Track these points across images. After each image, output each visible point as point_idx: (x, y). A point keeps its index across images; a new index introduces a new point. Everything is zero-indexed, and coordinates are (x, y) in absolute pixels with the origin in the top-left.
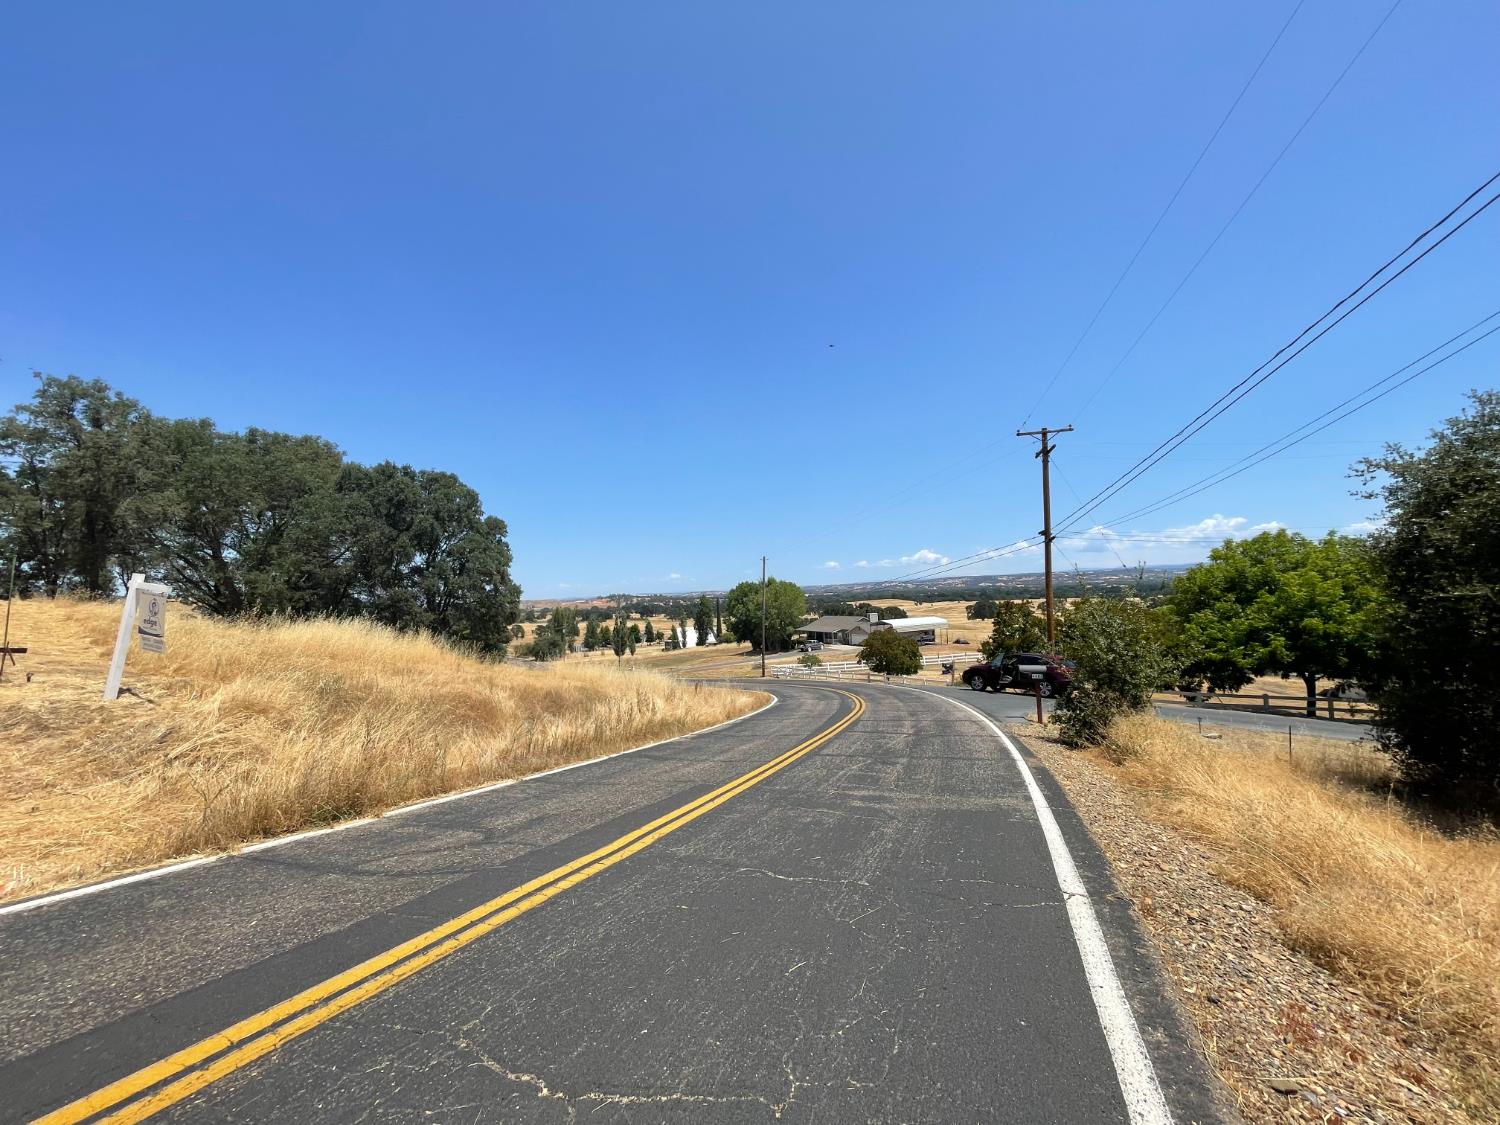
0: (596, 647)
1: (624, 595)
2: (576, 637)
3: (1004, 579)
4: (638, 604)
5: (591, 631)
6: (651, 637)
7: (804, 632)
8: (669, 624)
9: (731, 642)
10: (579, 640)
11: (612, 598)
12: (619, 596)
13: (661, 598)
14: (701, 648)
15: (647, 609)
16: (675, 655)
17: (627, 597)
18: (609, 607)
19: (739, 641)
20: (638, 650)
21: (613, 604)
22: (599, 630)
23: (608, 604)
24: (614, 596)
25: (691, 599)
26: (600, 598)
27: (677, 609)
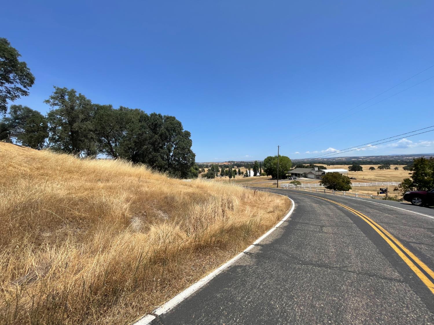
0: (224, 175)
1: (232, 161)
2: (218, 173)
3: (362, 158)
4: (236, 164)
5: (223, 171)
6: (240, 173)
7: (290, 173)
8: (245, 170)
9: (264, 175)
10: (219, 174)
11: (229, 162)
12: (231, 161)
13: (243, 162)
14: (255, 177)
15: (239, 165)
16: (247, 179)
17: (233, 162)
18: (228, 165)
19: (267, 175)
20: (236, 177)
21: (229, 164)
22: (225, 171)
23: (228, 164)
24: (230, 161)
25: (252, 162)
26: (226, 162)
27: (248, 165)
